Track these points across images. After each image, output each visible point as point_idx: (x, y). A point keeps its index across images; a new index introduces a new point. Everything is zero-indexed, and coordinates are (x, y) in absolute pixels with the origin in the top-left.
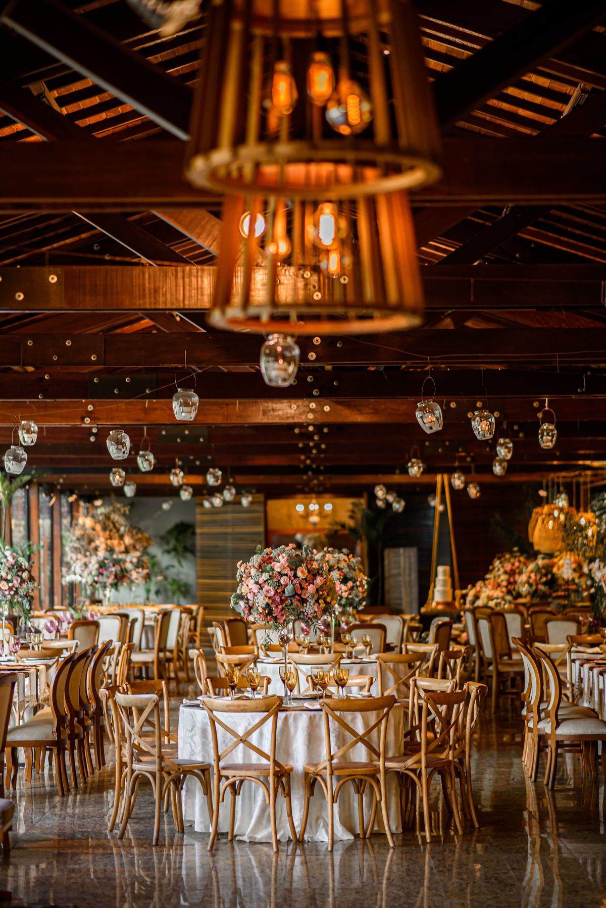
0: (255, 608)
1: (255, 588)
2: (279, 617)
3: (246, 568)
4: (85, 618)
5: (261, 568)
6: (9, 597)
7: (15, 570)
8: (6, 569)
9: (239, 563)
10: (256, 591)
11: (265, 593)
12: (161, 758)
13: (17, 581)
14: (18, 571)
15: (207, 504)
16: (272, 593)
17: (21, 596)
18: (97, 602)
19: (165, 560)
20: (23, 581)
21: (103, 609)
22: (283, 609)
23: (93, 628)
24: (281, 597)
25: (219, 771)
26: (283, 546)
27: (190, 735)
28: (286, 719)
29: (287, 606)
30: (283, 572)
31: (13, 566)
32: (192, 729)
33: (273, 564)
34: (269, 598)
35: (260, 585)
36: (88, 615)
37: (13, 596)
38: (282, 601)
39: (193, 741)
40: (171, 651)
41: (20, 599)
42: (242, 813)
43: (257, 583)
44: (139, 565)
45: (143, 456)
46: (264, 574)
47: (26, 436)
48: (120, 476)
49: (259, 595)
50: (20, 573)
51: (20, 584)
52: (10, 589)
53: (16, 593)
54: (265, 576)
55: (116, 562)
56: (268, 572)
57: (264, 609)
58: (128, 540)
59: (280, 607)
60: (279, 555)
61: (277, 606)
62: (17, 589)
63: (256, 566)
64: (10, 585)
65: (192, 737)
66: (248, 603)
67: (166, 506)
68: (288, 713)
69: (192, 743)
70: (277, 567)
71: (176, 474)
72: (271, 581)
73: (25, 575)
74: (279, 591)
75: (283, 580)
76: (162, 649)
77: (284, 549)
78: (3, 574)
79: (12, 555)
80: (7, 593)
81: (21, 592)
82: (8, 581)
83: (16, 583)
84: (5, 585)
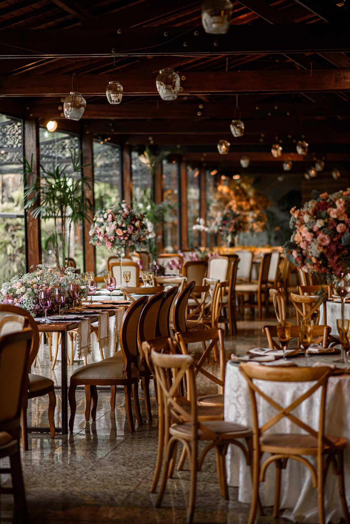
0: (308, 258)
1: (308, 236)
2: (335, 268)
3: (300, 215)
5: (316, 215)
6: (124, 242)
7: (129, 220)
8: (122, 219)
9: (293, 209)
10: (309, 239)
11: (319, 242)
12: (197, 425)
13: (131, 228)
14: (132, 220)
15: (307, 176)
16: (328, 242)
17: (134, 242)
20: (136, 229)
22: (339, 260)
23: (202, 266)
24: (337, 246)
25: (259, 446)
26: (341, 191)
27: (235, 395)
28: (339, 385)
29: (343, 256)
30: (340, 219)
31: (127, 216)
32: (238, 390)
33: (329, 210)
34: (325, 247)
35: (314, 233)
37: (127, 241)
38: (338, 251)
39: (238, 401)
41: (133, 244)
42: (290, 487)
43: (311, 231)
44: (259, 219)
45: (235, 124)
46: (318, 221)
47: (112, 95)
48: (226, 146)
49: (313, 244)
50: (133, 222)
51: (134, 231)
52: (125, 235)
53: (130, 238)
54: (319, 224)
55: (236, 216)
56: (323, 219)
57: (318, 259)
58: (252, 202)
59: (336, 258)
60: (336, 200)
61: (332, 257)
62: (131, 235)
63: (310, 212)
64: (125, 231)
65: (237, 398)
66: (301, 253)
67: (280, 179)
68: (342, 378)
69: (237, 404)
70: (333, 213)
71: (276, 149)
72: (326, 229)
73: (137, 224)
74: (335, 239)
75: (339, 228)
76: (264, 281)
77: (342, 193)
78: (119, 223)
79: (127, 207)
80: (122, 238)
81: (134, 237)
82: (123, 229)
83: (130, 231)
84: (120, 232)
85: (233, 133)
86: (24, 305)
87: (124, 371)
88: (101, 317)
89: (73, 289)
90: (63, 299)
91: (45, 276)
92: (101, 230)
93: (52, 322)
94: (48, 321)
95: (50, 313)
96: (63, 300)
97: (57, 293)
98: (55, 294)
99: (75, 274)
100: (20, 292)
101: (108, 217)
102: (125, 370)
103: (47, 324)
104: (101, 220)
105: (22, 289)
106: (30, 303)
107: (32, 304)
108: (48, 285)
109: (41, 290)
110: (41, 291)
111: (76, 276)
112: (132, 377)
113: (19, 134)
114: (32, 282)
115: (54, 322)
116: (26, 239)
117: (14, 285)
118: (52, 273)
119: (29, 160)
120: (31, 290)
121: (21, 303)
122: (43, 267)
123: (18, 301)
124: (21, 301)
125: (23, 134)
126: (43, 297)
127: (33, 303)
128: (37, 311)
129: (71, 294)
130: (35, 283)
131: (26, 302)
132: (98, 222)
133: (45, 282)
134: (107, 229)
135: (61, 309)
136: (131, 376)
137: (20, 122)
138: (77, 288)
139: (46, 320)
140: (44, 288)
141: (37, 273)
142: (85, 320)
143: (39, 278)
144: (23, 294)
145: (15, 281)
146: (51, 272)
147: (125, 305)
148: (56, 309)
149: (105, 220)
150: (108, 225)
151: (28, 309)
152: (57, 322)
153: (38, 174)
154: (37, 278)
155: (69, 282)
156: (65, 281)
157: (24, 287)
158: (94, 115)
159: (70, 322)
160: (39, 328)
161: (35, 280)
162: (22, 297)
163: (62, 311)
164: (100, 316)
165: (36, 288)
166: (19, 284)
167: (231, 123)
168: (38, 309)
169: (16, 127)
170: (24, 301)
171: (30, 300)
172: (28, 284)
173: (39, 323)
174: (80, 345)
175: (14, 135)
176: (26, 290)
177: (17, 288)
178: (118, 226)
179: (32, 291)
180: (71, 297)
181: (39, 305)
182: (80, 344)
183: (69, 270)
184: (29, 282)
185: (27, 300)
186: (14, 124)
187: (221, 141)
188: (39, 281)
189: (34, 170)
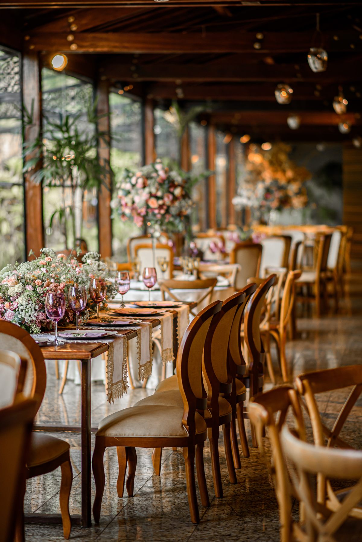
4: (250, 240)
6: (159, 216)
7: (166, 186)
8: (156, 185)
13: (168, 197)
14: (170, 187)
17: (173, 216)
18: (263, 223)
19: (318, 191)
20: (175, 198)
21: (269, 230)
23: (255, 251)
31: (164, 181)
36: (254, 236)
37: (163, 216)
40: (331, 271)
41: (171, 219)
44: (299, 193)
45: (315, 55)
48: (288, 93)
50: (172, 190)
51: (173, 201)
52: (160, 207)
53: (167, 211)
55: (281, 188)
58: (289, 174)
62: (168, 207)
64: (161, 202)
67: (321, 147)
73: (178, 192)
76: (323, 268)
78: (153, 191)
79: (163, 169)
80: (156, 211)
81: (173, 211)
82: (158, 198)
83: (167, 200)
84: (154, 203)
85: (312, 66)
86: (21, 313)
87: (182, 424)
88: (142, 330)
89: (97, 285)
90: (83, 304)
91: (53, 265)
92: (127, 200)
93: (67, 343)
94: (60, 341)
95: (63, 326)
96: (83, 306)
97: (73, 294)
98: (71, 295)
99: (97, 263)
100: (14, 292)
101: (137, 183)
102: (186, 422)
103: (58, 346)
104: (128, 186)
105: (18, 288)
106: (30, 310)
107: (33, 312)
108: (58, 280)
109: (47, 288)
110: (47, 291)
111: (99, 266)
112: (197, 432)
113: (16, 73)
114: (33, 276)
115: (70, 341)
116: (25, 215)
117: (5, 280)
118: (64, 261)
119: (29, 108)
120: (32, 289)
121: (15, 309)
122: (50, 253)
123: (10, 306)
124: (15, 306)
125: (21, 73)
126: (51, 301)
127: (36, 310)
128: (41, 322)
129: (94, 294)
130: (38, 278)
131: (25, 308)
132: (123, 190)
133: (53, 275)
134: (137, 199)
135: (79, 318)
136: (195, 431)
137: (17, 56)
138: (102, 284)
139: (56, 340)
140: (52, 286)
141: (41, 262)
142: (119, 338)
143: (44, 270)
144: (19, 295)
145: (6, 273)
146: (62, 259)
147: (172, 309)
148: (71, 319)
149: (133, 186)
150: (137, 194)
151: (26, 321)
152: (73, 343)
153: (41, 126)
154: (42, 269)
155: (90, 275)
156: (85, 274)
157: (20, 284)
158: (115, 47)
159: (95, 343)
160: (44, 355)
161: (38, 273)
162: (17, 300)
163: (80, 321)
164: (140, 330)
165: (39, 286)
166: (13, 278)
167: (309, 53)
168: (43, 319)
169: (11, 63)
170: (21, 308)
171: (30, 305)
172: (27, 279)
173: (45, 345)
174: (112, 381)
175: (9, 74)
176: (24, 290)
177: (9, 285)
178: (151, 195)
179: (34, 291)
180: (93, 299)
181: (44, 312)
182: (112, 379)
183: (89, 257)
184: (28, 276)
185: (25, 306)
186: (9, 59)
187: (280, 86)
188: (44, 274)
189: (36, 121)
